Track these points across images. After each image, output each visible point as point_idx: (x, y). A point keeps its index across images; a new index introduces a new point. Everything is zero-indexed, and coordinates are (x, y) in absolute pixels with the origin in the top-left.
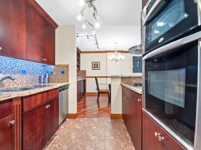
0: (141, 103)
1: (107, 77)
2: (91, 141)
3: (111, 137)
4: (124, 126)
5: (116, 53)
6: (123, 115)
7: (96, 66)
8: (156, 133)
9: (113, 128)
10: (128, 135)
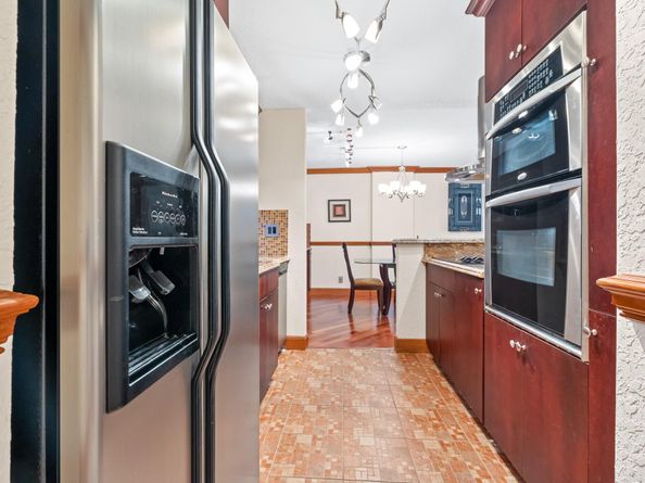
0: (481, 296)
1: (370, 244)
2: (358, 391)
3: (405, 388)
4: (434, 367)
5: (402, 173)
6: (428, 341)
7: (339, 211)
8: (512, 342)
9: (407, 370)
10: (445, 383)
